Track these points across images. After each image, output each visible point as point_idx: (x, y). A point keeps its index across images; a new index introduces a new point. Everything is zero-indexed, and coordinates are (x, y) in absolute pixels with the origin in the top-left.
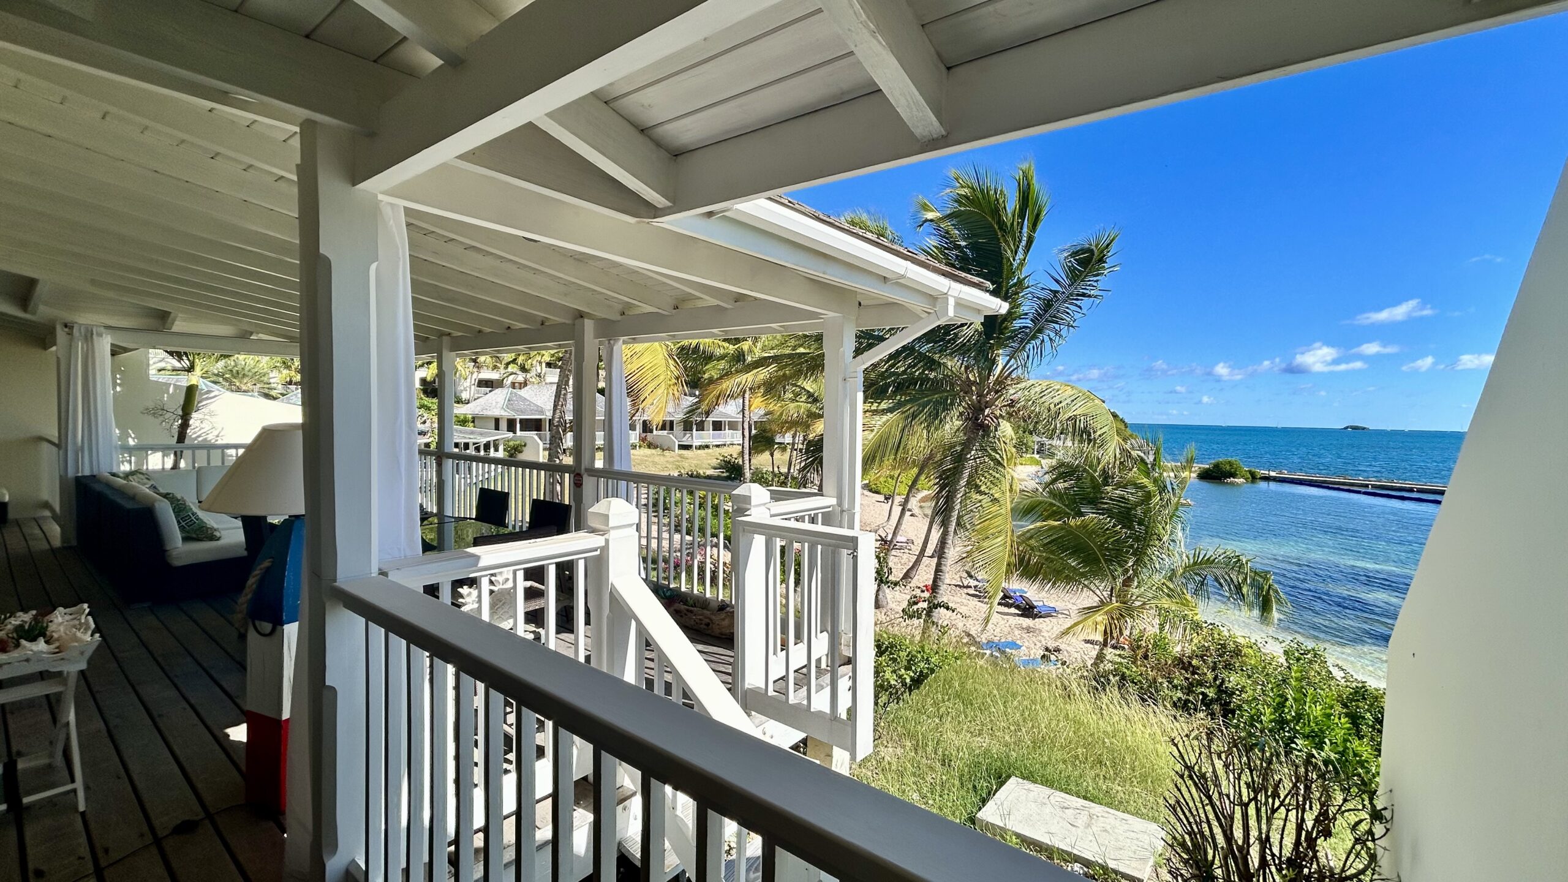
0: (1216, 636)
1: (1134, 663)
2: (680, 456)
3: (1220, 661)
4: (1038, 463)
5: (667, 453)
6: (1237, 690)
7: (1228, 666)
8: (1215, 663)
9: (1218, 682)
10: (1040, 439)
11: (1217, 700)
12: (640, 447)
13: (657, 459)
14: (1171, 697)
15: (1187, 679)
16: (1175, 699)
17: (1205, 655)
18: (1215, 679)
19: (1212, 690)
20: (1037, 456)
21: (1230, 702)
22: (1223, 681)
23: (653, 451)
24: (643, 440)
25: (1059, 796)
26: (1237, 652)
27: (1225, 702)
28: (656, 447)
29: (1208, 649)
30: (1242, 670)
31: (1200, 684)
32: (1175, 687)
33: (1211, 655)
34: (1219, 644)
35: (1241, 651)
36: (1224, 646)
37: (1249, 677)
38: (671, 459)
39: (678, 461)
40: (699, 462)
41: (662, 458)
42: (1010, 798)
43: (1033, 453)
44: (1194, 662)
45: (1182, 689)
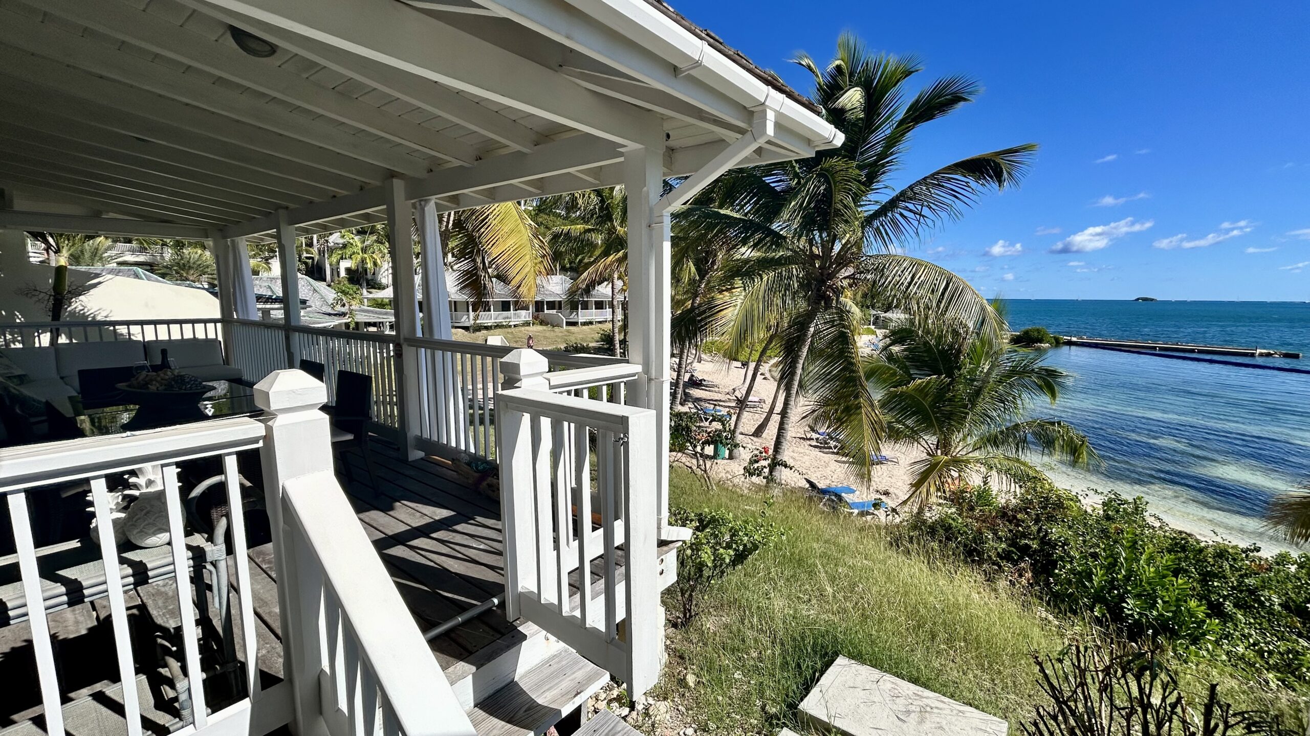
0: (1039, 489)
1: (960, 515)
2: (568, 331)
3: (1042, 514)
4: (874, 333)
5: (556, 329)
6: (1060, 541)
7: (1051, 518)
8: (1037, 515)
9: (1041, 534)
10: (875, 313)
11: (1040, 551)
12: (533, 324)
13: (548, 334)
14: (996, 549)
15: (1010, 531)
16: (1000, 550)
17: (1029, 508)
18: (1040, 530)
19: (1035, 542)
20: (873, 327)
21: (1053, 553)
22: (1047, 534)
23: (545, 328)
24: (535, 318)
25: (889, 680)
26: (1060, 505)
27: (1048, 553)
28: (547, 324)
29: (1031, 502)
30: (1063, 521)
31: (1024, 536)
32: (1000, 538)
33: (1034, 507)
34: (1042, 497)
35: (1063, 504)
36: (1047, 499)
37: (1070, 528)
38: (560, 334)
39: (566, 336)
40: (584, 336)
41: (552, 333)
42: (836, 683)
43: (870, 324)
44: (1019, 516)
45: (1006, 540)
